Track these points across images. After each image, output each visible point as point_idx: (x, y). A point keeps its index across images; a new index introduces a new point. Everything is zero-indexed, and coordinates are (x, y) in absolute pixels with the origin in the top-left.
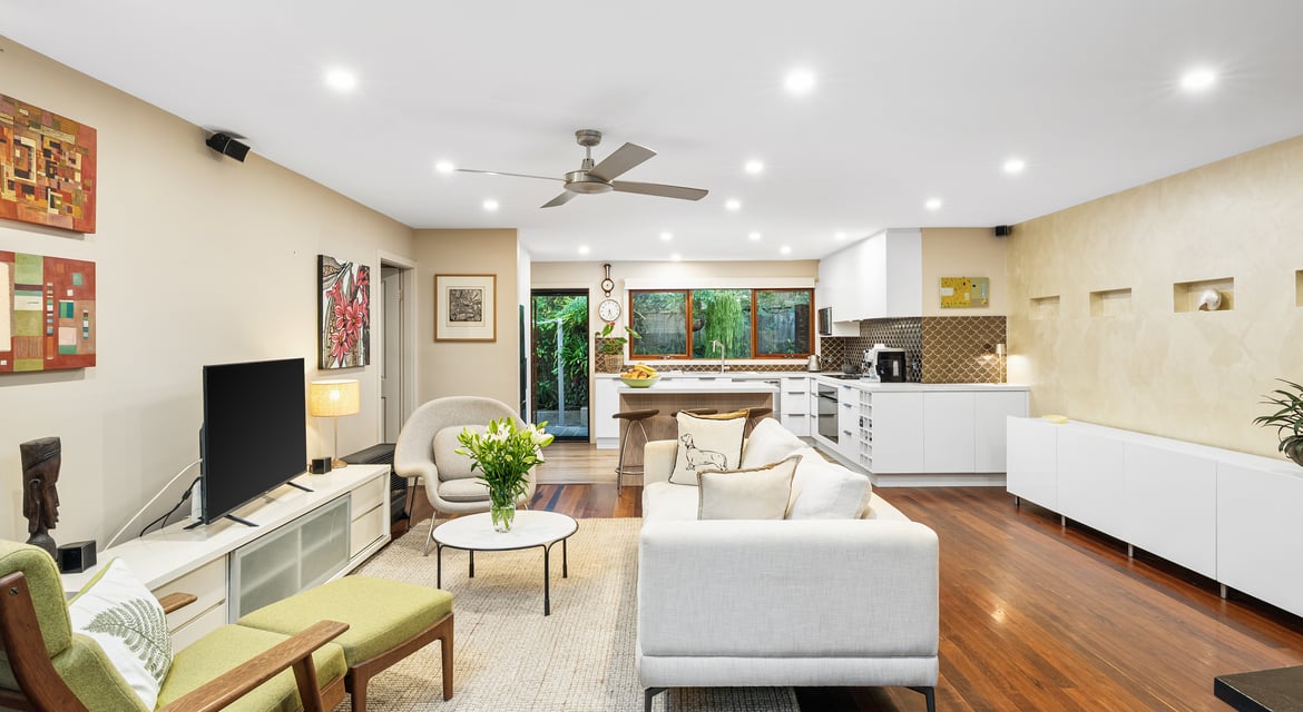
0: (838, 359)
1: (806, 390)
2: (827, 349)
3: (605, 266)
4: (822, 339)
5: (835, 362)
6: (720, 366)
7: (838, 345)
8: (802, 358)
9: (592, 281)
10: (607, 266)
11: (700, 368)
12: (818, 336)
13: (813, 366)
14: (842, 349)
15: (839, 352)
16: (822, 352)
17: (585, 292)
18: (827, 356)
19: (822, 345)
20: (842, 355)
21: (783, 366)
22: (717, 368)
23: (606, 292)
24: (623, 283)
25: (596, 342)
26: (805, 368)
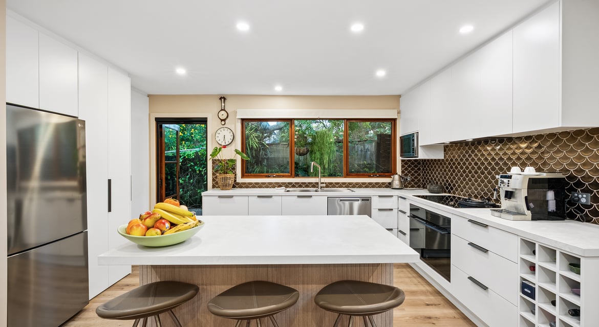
0: (416, 178)
1: (394, 207)
2: (406, 169)
3: (221, 99)
4: (403, 161)
5: (413, 180)
6: (317, 183)
7: (416, 166)
8: (386, 177)
9: (210, 112)
10: (223, 98)
11: (300, 185)
12: (399, 159)
13: (396, 183)
14: (419, 169)
15: (416, 172)
16: (403, 172)
17: (204, 121)
18: (406, 175)
19: (403, 166)
20: (419, 175)
21: (370, 184)
22: (315, 185)
23: (222, 120)
24: (236, 113)
25: (213, 163)
26: (389, 185)
